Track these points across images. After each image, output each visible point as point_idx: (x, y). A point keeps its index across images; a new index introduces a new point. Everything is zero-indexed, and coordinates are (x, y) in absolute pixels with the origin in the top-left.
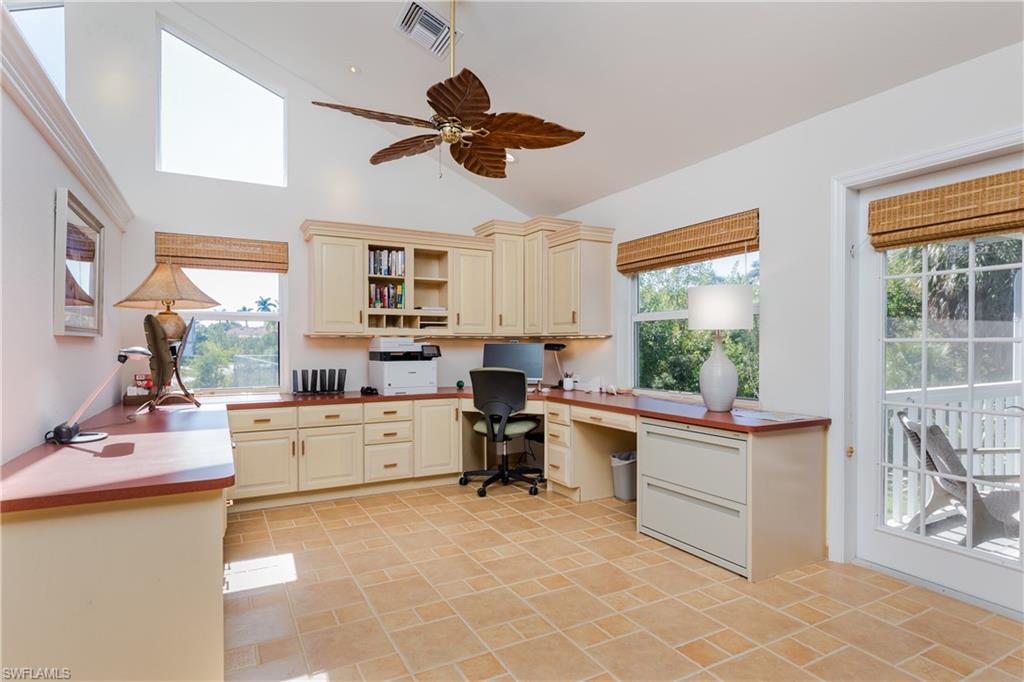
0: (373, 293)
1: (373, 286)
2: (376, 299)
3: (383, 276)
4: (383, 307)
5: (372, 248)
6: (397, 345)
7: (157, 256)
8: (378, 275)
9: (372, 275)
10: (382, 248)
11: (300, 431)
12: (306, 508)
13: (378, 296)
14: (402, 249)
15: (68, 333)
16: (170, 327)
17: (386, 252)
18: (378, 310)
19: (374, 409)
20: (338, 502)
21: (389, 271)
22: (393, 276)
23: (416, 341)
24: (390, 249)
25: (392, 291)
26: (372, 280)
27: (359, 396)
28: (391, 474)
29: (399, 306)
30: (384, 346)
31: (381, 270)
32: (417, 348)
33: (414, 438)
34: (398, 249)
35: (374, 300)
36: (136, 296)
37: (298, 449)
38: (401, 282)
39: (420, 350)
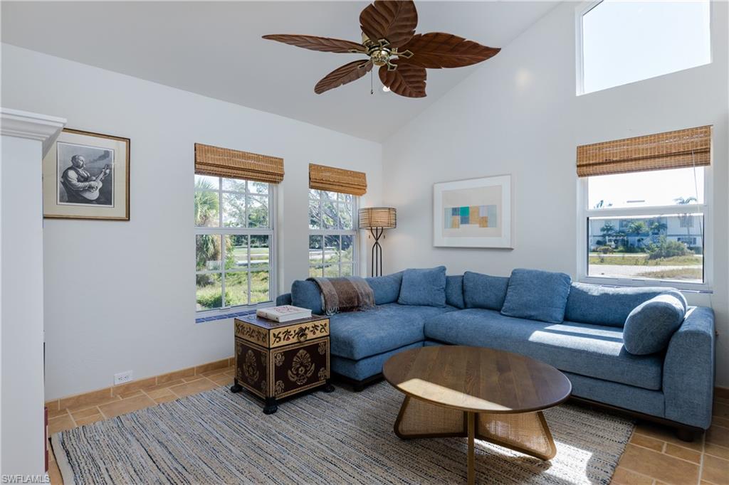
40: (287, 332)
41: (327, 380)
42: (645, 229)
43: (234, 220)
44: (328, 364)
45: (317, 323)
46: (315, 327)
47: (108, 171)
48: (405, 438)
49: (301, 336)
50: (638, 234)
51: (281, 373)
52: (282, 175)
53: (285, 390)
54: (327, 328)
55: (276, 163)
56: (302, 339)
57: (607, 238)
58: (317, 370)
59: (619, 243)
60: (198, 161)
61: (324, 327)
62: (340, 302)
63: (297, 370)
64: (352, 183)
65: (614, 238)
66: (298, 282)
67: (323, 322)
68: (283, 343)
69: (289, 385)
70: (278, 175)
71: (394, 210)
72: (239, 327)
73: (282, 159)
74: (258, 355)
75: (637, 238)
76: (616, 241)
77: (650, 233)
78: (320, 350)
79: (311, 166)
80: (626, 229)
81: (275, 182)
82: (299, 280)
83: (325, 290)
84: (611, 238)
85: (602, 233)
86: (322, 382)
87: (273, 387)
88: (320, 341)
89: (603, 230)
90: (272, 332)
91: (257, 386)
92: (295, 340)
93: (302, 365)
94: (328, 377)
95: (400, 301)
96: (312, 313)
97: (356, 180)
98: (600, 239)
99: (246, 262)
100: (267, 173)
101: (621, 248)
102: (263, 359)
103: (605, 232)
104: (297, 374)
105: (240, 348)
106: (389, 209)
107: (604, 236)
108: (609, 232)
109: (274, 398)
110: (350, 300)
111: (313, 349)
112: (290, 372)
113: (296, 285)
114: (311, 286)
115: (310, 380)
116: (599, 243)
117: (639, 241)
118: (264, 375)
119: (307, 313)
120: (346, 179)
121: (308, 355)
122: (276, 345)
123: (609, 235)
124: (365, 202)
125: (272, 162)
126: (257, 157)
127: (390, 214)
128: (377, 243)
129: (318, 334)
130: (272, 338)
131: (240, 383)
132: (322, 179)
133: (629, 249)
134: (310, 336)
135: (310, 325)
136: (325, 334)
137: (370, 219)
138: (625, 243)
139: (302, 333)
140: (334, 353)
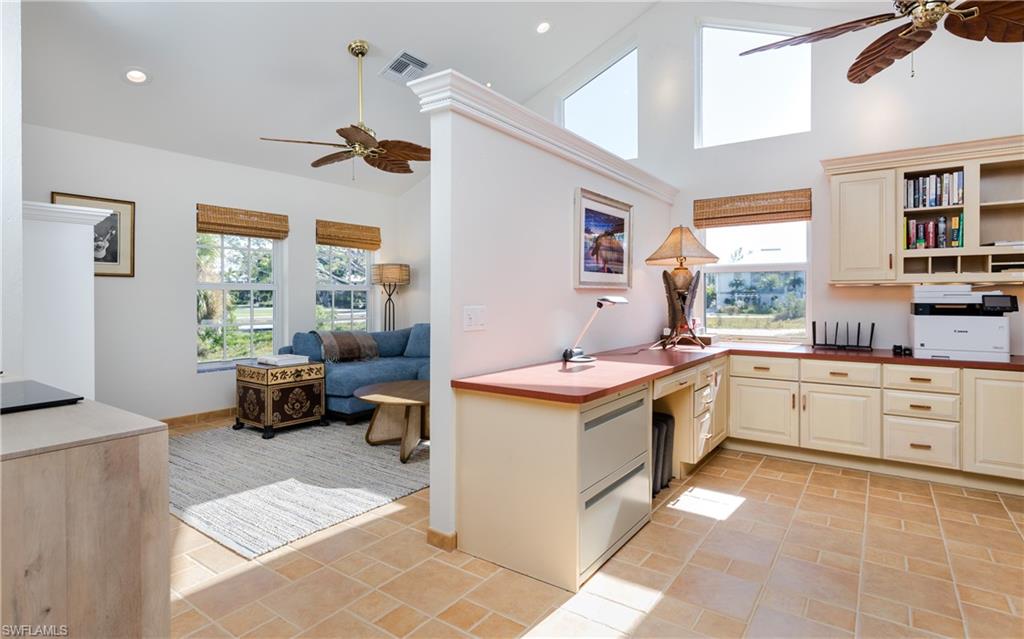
0: (913, 231)
1: (913, 222)
2: (917, 237)
3: (928, 208)
4: (926, 247)
5: (908, 176)
6: (942, 294)
7: (695, 220)
8: (921, 208)
9: (911, 209)
10: (926, 174)
11: (802, 384)
12: (806, 467)
13: (921, 234)
14: (960, 169)
15: (581, 286)
16: (680, 281)
17: (933, 177)
18: (920, 252)
19: (900, 372)
20: (846, 471)
21: (938, 200)
22: (945, 206)
23: (973, 290)
24: (939, 173)
25: (942, 226)
26: (909, 215)
27: (891, 355)
28: (920, 457)
29: (954, 243)
30: (922, 296)
31: (924, 201)
32: (976, 298)
33: (961, 417)
34: (951, 171)
35: (913, 239)
36: (655, 256)
37: (798, 403)
38: (958, 212)
39: (980, 301)
40: (284, 373)
41: (322, 416)
42: (779, 283)
43: (236, 268)
44: (323, 403)
45: (312, 366)
46: (311, 370)
47: (114, 232)
48: (373, 444)
49: (297, 376)
50: (771, 290)
51: (278, 406)
52: (287, 232)
53: (282, 421)
54: (322, 371)
55: (280, 220)
56: (298, 379)
57: (736, 295)
58: (312, 406)
59: (751, 302)
60: (200, 220)
61: (319, 370)
62: (341, 353)
63: (293, 405)
64: (365, 238)
65: (744, 296)
66: (299, 334)
67: (318, 366)
68: (280, 381)
69: (285, 417)
70: (283, 232)
71: (407, 266)
72: (241, 371)
73: (286, 216)
74: (257, 392)
75: (771, 295)
76: (747, 300)
77: (786, 289)
78: (315, 390)
79: (318, 222)
80: (758, 285)
81: (279, 238)
82: (302, 332)
83: (326, 342)
84: (741, 295)
85: (730, 289)
86: (317, 417)
87: (270, 417)
88: (316, 382)
89: (732, 285)
90: (269, 372)
91: (257, 419)
92: (292, 379)
93: (297, 401)
94: (323, 413)
95: (405, 354)
96: (309, 360)
97: (367, 235)
98: (729, 297)
99: (248, 327)
100: (271, 230)
101: (751, 308)
102: (262, 395)
103: (734, 288)
104: (293, 409)
105: (242, 390)
106: (401, 265)
107: (733, 293)
108: (740, 288)
109: (271, 426)
110: (351, 351)
111: (308, 389)
112: (286, 406)
113: (297, 337)
114: (313, 337)
115: (305, 415)
116: (727, 301)
117: (773, 299)
118: (262, 409)
119: (305, 359)
120: (357, 234)
121: (303, 394)
122: (273, 382)
123: (739, 292)
124: (378, 257)
125: (275, 219)
126: (261, 215)
127: (401, 270)
128: (389, 299)
129: (313, 376)
130: (270, 377)
131: (242, 420)
132: (329, 234)
133: (761, 309)
134: (305, 377)
135: (306, 368)
136: (320, 376)
137: (381, 275)
138: (756, 302)
139: (298, 373)
140: (328, 392)
